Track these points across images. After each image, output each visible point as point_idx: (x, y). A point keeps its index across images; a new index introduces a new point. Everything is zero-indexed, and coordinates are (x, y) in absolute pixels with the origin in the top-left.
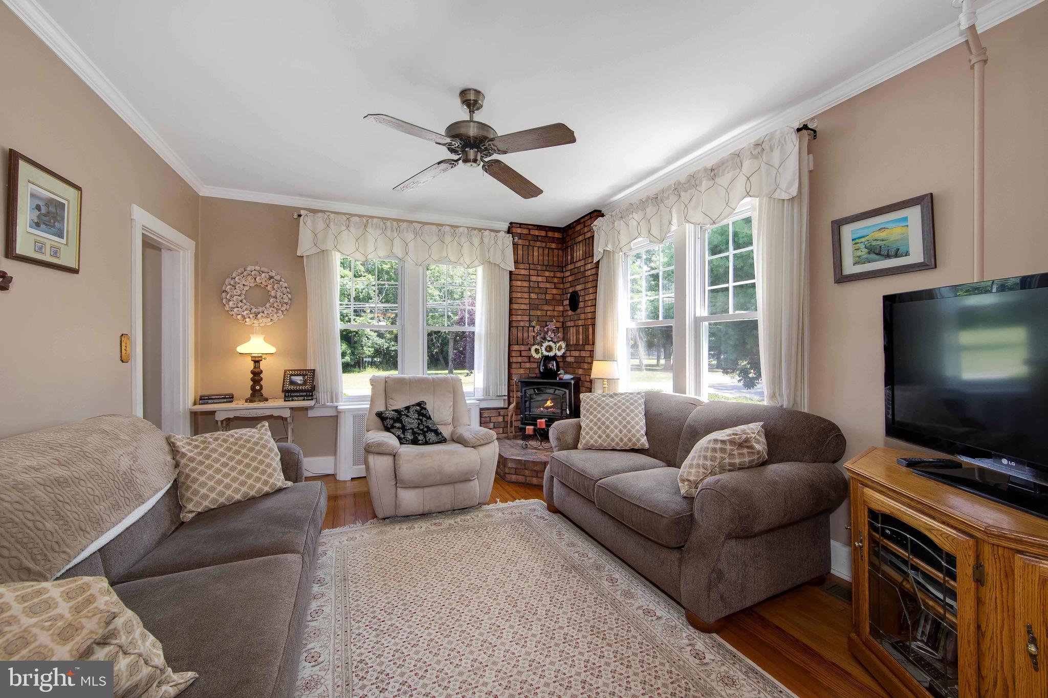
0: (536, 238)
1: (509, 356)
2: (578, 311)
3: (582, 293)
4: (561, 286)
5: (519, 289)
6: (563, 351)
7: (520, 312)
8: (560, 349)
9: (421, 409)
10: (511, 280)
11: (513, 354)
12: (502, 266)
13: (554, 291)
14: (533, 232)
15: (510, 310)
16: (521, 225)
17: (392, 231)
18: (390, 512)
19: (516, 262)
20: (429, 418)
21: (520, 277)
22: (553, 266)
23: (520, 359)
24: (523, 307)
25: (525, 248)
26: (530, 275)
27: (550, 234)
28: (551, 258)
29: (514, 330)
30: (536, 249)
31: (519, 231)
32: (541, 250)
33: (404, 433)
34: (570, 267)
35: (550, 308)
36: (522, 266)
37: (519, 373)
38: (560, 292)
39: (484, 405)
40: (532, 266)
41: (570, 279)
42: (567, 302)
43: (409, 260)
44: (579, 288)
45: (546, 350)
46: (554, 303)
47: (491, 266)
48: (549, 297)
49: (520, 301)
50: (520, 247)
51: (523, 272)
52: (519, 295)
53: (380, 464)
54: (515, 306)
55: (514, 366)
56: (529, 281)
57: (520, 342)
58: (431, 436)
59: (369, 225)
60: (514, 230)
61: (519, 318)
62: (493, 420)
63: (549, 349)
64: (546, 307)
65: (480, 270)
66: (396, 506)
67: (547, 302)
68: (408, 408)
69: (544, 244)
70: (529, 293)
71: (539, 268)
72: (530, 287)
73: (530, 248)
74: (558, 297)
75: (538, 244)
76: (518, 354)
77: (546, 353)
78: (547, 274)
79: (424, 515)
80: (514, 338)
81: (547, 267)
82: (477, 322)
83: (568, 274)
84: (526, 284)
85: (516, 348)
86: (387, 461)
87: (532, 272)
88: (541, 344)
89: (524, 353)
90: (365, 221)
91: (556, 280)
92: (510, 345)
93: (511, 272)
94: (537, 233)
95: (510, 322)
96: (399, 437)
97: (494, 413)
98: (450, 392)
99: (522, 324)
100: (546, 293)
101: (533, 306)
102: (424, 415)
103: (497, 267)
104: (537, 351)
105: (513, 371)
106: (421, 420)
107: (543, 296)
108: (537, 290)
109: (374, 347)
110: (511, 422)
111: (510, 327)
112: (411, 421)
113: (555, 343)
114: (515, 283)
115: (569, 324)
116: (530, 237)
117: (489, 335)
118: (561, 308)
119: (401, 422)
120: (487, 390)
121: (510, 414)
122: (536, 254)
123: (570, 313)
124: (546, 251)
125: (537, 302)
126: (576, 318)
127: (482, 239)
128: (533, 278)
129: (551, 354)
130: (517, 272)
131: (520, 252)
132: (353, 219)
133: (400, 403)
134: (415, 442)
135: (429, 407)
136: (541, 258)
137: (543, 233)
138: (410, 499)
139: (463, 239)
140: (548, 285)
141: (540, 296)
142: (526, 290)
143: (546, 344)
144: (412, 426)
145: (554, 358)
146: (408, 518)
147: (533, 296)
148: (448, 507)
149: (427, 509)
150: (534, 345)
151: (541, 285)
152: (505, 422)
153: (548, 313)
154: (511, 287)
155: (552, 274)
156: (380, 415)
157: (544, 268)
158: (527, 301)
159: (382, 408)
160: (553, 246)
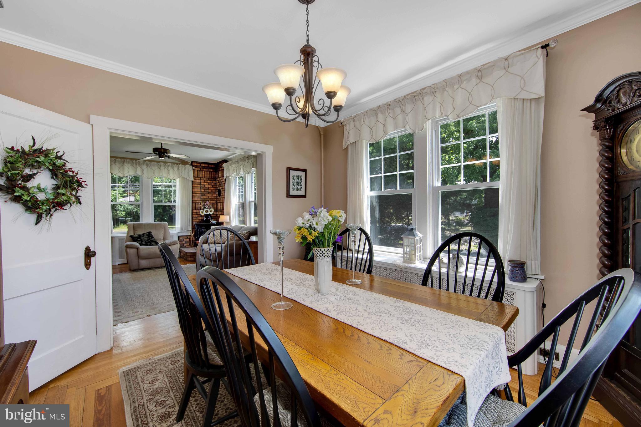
0: (204, 167)
1: (192, 214)
2: (221, 197)
3: (221, 190)
4: (215, 186)
5: (196, 188)
6: (213, 212)
7: (196, 197)
8: (211, 211)
9: (149, 234)
10: (192, 184)
11: (194, 214)
12: (188, 178)
13: (212, 189)
14: (202, 165)
15: (192, 196)
16: (196, 162)
17: (136, 164)
18: (136, 267)
19: (194, 177)
20: (153, 237)
21: (196, 183)
22: (211, 178)
23: (197, 216)
24: (198, 195)
25: (199, 171)
26: (201, 182)
27: (210, 166)
28: (210, 175)
29: (194, 205)
30: (203, 172)
31: (196, 164)
32: (206, 172)
33: (141, 242)
34: (218, 179)
35: (211, 195)
36: (197, 179)
37: (196, 221)
38: (215, 189)
39: (180, 235)
40: (202, 179)
41: (218, 184)
42: (217, 193)
43: (144, 176)
44: (221, 188)
45: (206, 212)
46: (212, 193)
47: (184, 179)
48: (209, 191)
49: (197, 192)
50: (196, 171)
51: (198, 181)
52: (196, 190)
53: (132, 251)
54: (194, 195)
55: (194, 218)
56: (201, 184)
57: (197, 209)
58: (154, 243)
59: (125, 162)
60: (193, 164)
61: (196, 199)
62: (185, 240)
63: (207, 211)
64: (208, 195)
65: (178, 180)
66: (138, 265)
67: (209, 193)
68: (143, 234)
69: (207, 170)
70: (201, 189)
71: (205, 179)
72: (201, 187)
73: (201, 171)
74: (214, 191)
75: (205, 170)
76: (196, 213)
77: (206, 213)
78: (209, 181)
79: (149, 269)
80: (194, 207)
81: (209, 179)
82: (177, 201)
83: (217, 182)
84: (199, 186)
85: (195, 211)
86: (135, 250)
87: (202, 181)
88: (203, 210)
89: (198, 213)
90: (123, 160)
91: (213, 184)
92: (192, 210)
93: (192, 181)
94: (204, 165)
95: (192, 201)
96: (139, 243)
97: (186, 237)
98: (162, 228)
99: (197, 202)
100: (208, 189)
101: (202, 195)
102: (150, 236)
103: (186, 179)
104: (202, 212)
105: (194, 221)
106: (149, 238)
107: (207, 191)
108: (204, 188)
109: (126, 211)
110: (193, 241)
111: (192, 203)
112: (145, 238)
113: (209, 209)
114: (194, 185)
115: (218, 202)
116: (201, 167)
117: (182, 206)
118: (215, 195)
119: (140, 238)
120: (181, 229)
121: (192, 237)
122: (203, 173)
123: (218, 197)
124: (208, 173)
125: (204, 193)
126: (220, 199)
127: (178, 168)
128: (202, 183)
129: (208, 213)
130: (195, 181)
131: (196, 173)
132: (117, 160)
133: (140, 232)
134: (146, 245)
135: (153, 234)
136: (206, 175)
137: (207, 165)
138: (144, 263)
139: (170, 168)
140: (209, 186)
141: (206, 191)
142: (199, 188)
143: (205, 210)
144: (145, 240)
145: (210, 215)
146: (143, 269)
147: (202, 190)
148: (159, 266)
149: (150, 266)
150: (201, 210)
151: (206, 186)
152: (190, 241)
153: (210, 197)
154: (192, 187)
155: (211, 182)
156: (131, 236)
157: (207, 179)
158: (200, 192)
159: (132, 234)
160: (211, 170)
